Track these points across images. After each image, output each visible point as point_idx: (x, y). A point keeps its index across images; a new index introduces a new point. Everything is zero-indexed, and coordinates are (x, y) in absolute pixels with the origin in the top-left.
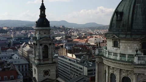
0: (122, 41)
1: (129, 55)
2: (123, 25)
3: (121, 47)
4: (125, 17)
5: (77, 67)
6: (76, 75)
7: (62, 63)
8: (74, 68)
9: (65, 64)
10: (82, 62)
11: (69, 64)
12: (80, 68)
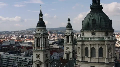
0: (97, 32)
1: (102, 38)
2: (97, 25)
3: (97, 35)
4: (97, 22)
5: (25, 59)
6: (25, 65)
7: (6, 59)
8: (21, 61)
9: (11, 59)
10: (26, 55)
11: (16, 58)
12: (28, 60)
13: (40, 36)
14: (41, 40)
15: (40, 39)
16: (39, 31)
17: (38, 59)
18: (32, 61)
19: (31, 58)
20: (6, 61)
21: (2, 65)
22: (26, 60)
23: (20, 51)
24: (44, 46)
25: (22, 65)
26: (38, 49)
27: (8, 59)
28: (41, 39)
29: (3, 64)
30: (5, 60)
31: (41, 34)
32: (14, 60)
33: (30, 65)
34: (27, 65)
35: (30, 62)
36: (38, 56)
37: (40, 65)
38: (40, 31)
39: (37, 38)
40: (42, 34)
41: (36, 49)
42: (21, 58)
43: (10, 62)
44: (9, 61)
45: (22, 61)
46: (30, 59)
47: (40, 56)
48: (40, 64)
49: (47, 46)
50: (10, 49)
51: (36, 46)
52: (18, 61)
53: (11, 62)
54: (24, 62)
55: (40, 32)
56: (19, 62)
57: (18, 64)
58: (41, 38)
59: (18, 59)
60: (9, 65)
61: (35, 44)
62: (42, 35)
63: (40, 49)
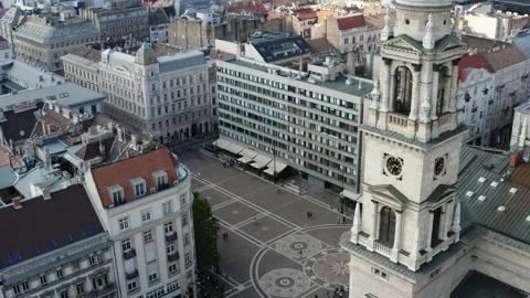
5: (325, 99)
6: (322, 129)
7: (237, 83)
8: (308, 105)
9: (259, 90)
10: (333, 78)
11: (283, 89)
12: (341, 105)
13: (414, 58)
14: (420, 82)
15: (415, 74)
16: (408, 22)
17: (391, 179)
18: (358, 114)
19: (356, 100)
20: (238, 94)
21: (222, 110)
22: (329, 105)
23: (309, 31)
24: (429, 115)
25: (313, 126)
26: (394, 127)
27: (245, 86)
28: (419, 77)
29: (227, 108)
30: (233, 91)
31: (419, 44)
32: (274, 95)
33: (347, 133)
34: (333, 129)
35: (350, 117)
36: (394, 165)
37: (398, 216)
38: (415, 24)
39: (395, 65)
40: (427, 45)
41: (382, 124)
42: (308, 94)
43: (257, 104)
44: (254, 98)
45: (313, 106)
46: (350, 105)
47: (403, 168)
48: (401, 212)
49: (446, 109)
50: (262, 20)
51: (383, 109)
52: (292, 105)
53: (262, 105)
54: (320, 114)
55: (413, 30)
56: (295, 110)
57: (294, 116)
58: (418, 68)
59: (291, 94)
60: (250, 115)
61: (380, 96)
62: (423, 53)
63: (408, 131)
